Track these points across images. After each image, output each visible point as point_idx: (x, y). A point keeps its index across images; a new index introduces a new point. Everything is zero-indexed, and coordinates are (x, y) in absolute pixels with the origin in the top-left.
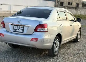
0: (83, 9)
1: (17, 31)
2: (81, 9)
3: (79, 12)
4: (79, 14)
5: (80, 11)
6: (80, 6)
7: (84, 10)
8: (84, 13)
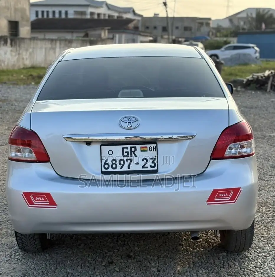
0: (39, 43)
1: (125, 168)
2: (32, 44)
3: (25, 55)
4: (28, 63)
5: (27, 50)
6: (25, 31)
7: (41, 48)
8: (46, 60)
